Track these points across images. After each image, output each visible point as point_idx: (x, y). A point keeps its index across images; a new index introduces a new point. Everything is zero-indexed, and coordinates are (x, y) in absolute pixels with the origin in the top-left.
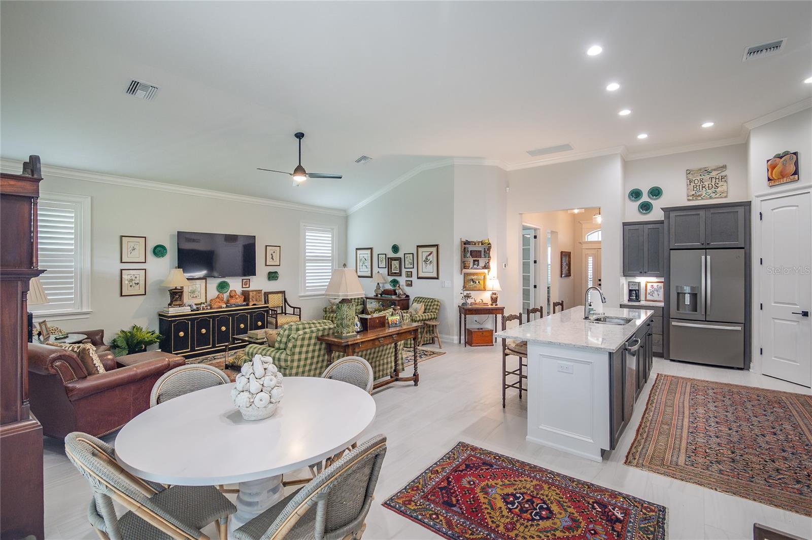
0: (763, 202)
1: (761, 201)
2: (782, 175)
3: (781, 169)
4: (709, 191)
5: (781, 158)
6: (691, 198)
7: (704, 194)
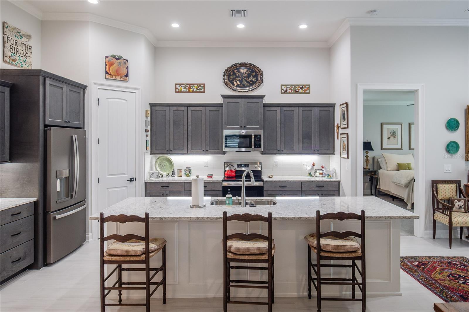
0: (99, 90)
1: (98, 89)
2: (118, 74)
3: (116, 68)
4: (21, 58)
5: (117, 59)
6: (8, 60)
7: (17, 61)
